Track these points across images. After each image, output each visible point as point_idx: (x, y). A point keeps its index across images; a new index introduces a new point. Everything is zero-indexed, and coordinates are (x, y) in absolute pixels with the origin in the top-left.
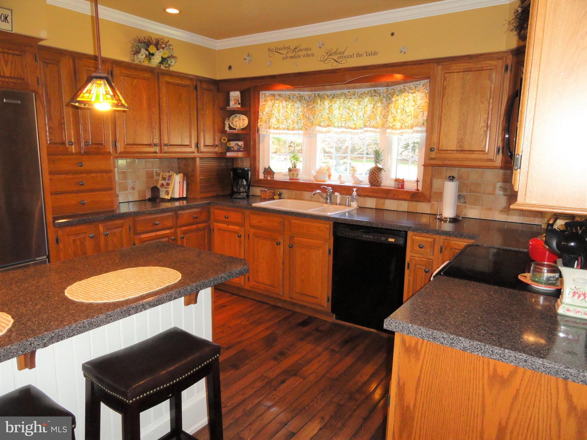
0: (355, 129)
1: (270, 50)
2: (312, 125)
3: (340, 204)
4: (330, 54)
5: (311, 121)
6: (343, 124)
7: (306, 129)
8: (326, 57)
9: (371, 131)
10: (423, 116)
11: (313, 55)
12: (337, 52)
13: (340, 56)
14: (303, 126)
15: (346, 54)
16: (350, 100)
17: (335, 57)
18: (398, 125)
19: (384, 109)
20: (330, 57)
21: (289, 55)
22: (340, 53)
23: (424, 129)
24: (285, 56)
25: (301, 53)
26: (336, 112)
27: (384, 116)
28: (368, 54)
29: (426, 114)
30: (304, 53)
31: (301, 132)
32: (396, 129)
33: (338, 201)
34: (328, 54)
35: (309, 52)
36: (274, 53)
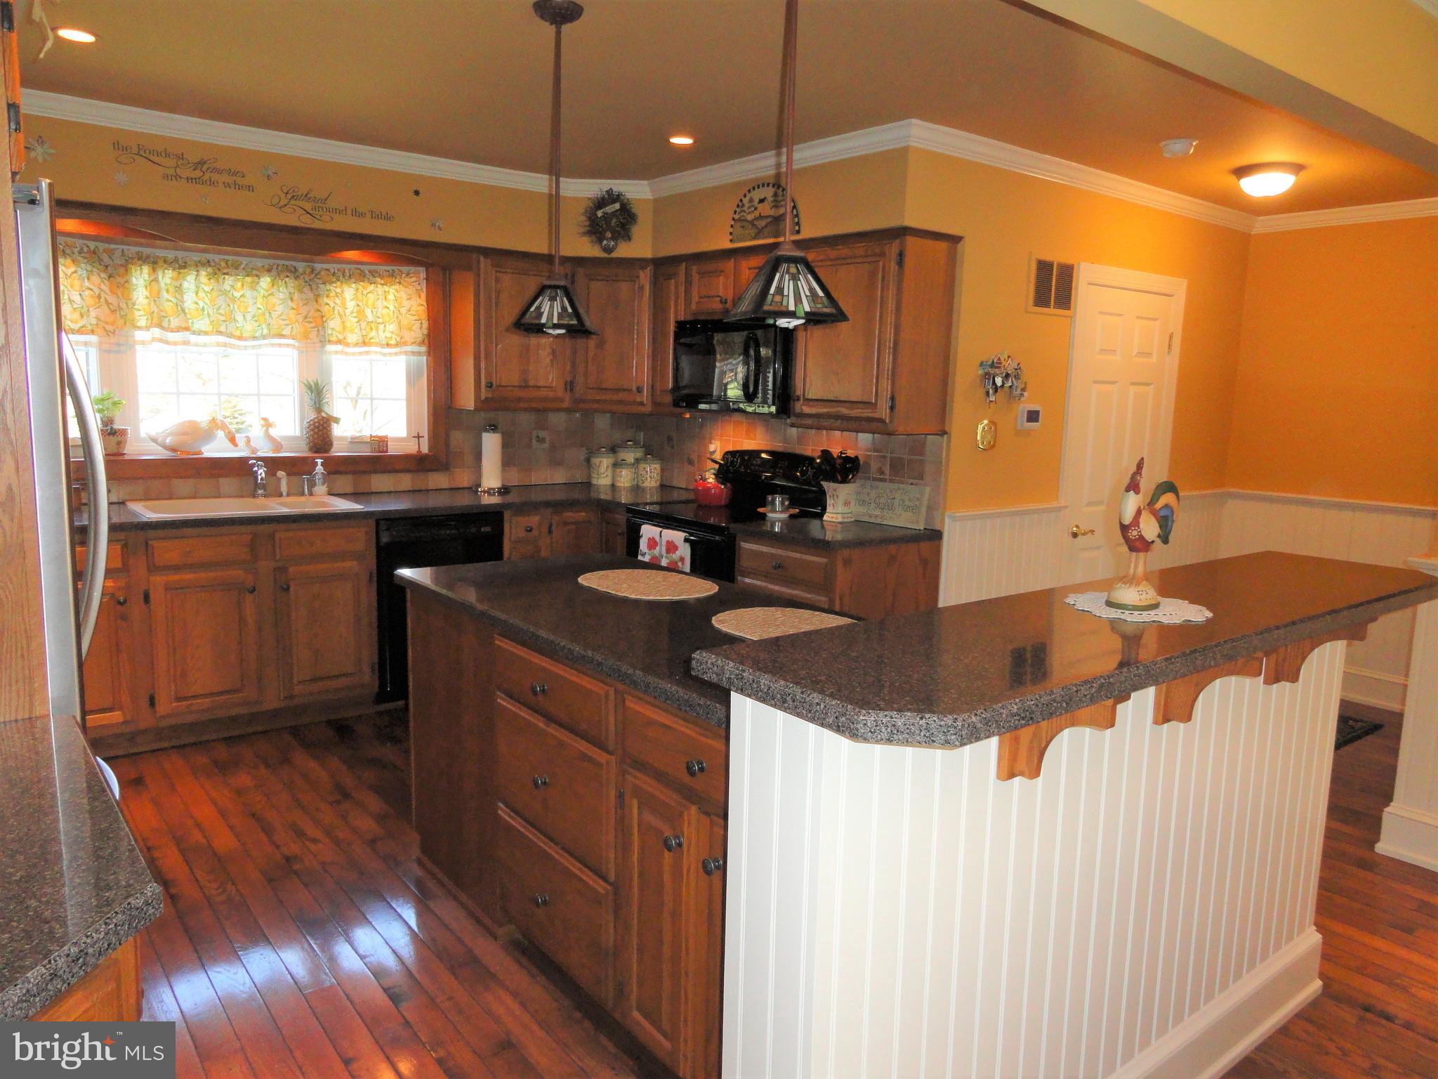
0: (240, 338)
1: (116, 145)
2: (125, 323)
3: (288, 495)
4: (293, 197)
5: (122, 313)
6: (223, 329)
7: (108, 333)
8: (284, 202)
9: (288, 345)
10: (418, 328)
11: (250, 188)
12: (309, 196)
13: (316, 205)
14: (97, 324)
15: (331, 204)
16: (226, 277)
17: (308, 206)
18: (352, 338)
19: (306, 304)
20: (293, 202)
21: (187, 173)
22: (315, 200)
23: (424, 349)
24: (171, 172)
25: (215, 177)
26: (189, 299)
27: (306, 317)
28: (377, 216)
29: (426, 325)
30: (225, 178)
31: (93, 339)
32: (347, 345)
33: (284, 488)
34: (289, 196)
35: (240, 181)
36: (136, 157)
